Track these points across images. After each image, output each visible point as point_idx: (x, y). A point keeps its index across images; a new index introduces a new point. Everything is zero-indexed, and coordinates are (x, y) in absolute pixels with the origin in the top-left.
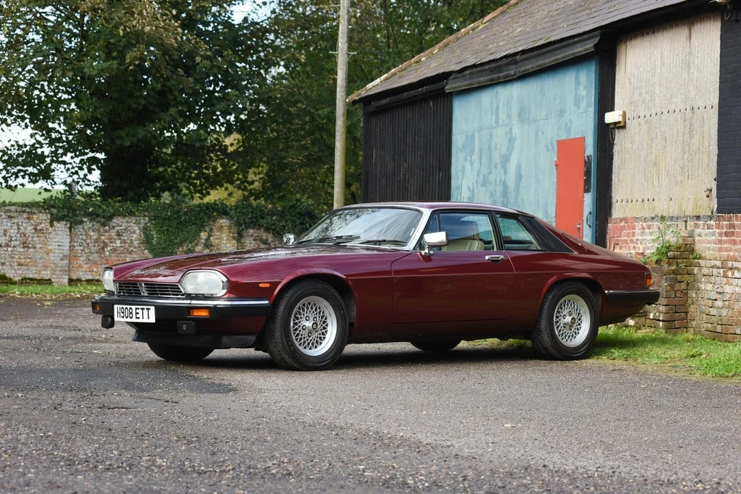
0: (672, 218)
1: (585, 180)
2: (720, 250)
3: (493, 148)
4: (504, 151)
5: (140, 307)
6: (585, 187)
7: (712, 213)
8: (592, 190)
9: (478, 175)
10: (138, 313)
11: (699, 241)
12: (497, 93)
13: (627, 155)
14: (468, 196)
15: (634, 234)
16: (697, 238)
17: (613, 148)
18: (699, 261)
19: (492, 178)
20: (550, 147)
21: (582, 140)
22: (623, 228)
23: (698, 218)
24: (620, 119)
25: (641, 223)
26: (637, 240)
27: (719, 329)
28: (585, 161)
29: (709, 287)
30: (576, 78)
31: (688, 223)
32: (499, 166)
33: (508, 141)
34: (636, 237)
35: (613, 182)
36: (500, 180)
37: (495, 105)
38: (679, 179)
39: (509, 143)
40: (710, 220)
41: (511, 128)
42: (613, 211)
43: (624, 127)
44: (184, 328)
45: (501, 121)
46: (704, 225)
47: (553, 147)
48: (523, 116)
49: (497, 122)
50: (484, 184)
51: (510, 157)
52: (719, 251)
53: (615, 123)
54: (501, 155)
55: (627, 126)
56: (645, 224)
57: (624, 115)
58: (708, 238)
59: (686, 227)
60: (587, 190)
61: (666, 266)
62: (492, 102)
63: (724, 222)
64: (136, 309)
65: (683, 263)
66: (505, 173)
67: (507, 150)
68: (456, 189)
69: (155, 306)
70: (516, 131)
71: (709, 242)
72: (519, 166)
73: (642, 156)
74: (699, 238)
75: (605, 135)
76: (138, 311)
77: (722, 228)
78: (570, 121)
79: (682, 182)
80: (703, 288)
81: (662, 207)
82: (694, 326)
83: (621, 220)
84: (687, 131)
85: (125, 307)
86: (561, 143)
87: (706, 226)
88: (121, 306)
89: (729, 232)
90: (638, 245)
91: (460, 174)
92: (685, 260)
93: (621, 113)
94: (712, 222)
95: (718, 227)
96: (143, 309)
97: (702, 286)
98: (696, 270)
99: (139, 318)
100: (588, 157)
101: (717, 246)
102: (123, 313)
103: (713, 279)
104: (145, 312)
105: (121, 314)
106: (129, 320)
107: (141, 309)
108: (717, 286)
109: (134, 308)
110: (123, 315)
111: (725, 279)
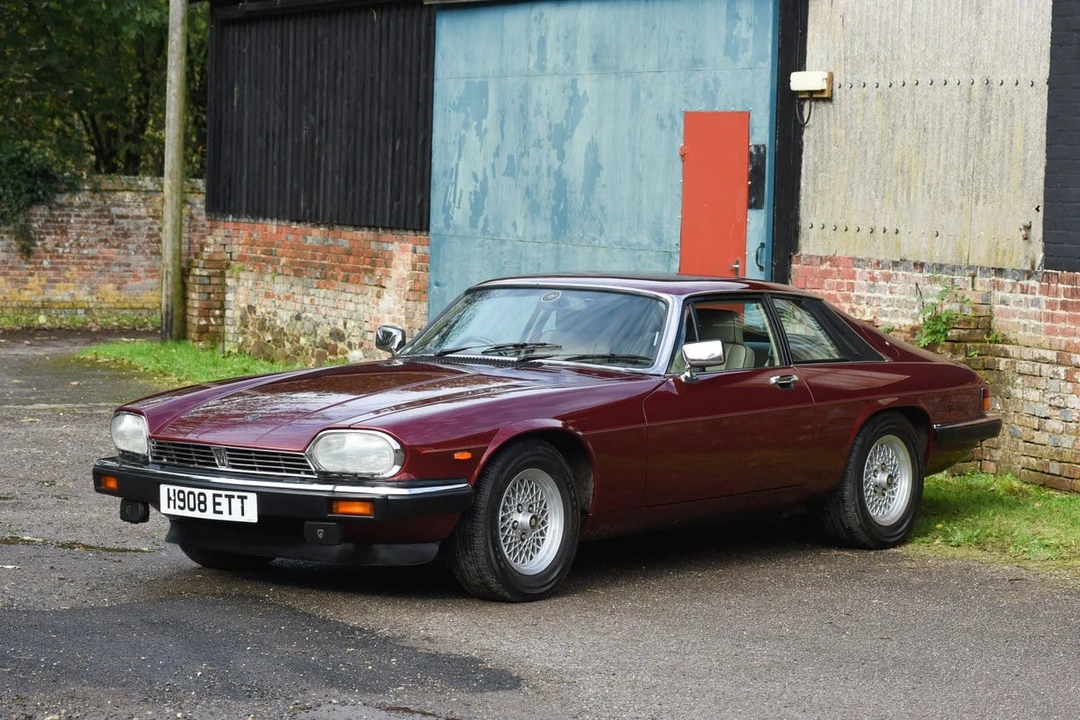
0: (940, 267)
1: (750, 187)
2: (1050, 331)
3: (532, 112)
4: (558, 118)
5: (223, 493)
6: (750, 197)
7: (1033, 267)
8: (766, 205)
9: (497, 154)
10: (219, 504)
11: (1002, 313)
12: (541, 15)
13: (834, 148)
14: (472, 189)
15: (851, 287)
16: (997, 307)
17: (802, 133)
18: (1007, 347)
19: (529, 163)
20: (667, 122)
21: (744, 117)
22: (826, 274)
23: (1000, 271)
24: (824, 86)
25: (868, 270)
26: (860, 298)
27: (1055, 468)
28: (750, 154)
29: (1034, 395)
30: (728, 7)
31: (978, 279)
32: (546, 144)
33: (567, 101)
34: (856, 293)
35: (803, 192)
36: (549, 168)
37: (535, 38)
38: (956, 201)
39: (570, 105)
40: (1028, 278)
41: (574, 81)
42: (802, 241)
43: (829, 99)
44: (320, 536)
45: (550, 65)
46: (1014, 286)
47: (674, 124)
48: (601, 61)
49: (541, 66)
50: (511, 171)
51: (573, 131)
52: (1048, 334)
53: (811, 92)
54: (550, 126)
55: (837, 97)
56: (877, 272)
57: (830, 79)
58: (1023, 309)
59: (973, 285)
60: (755, 205)
61: (949, 355)
62: (528, 30)
63: (1060, 285)
64: (215, 496)
65: (975, 349)
66: (561, 156)
67: (566, 117)
68: (445, 174)
69: (257, 493)
70: (587, 84)
71: (1026, 316)
72: (593, 149)
73: (871, 154)
74: (1003, 306)
75: (789, 110)
76: (218, 500)
77: (1056, 294)
78: (716, 81)
79: (962, 207)
80: (1020, 396)
81: (916, 246)
82: (998, 459)
83: (823, 260)
84: (976, 117)
85: (186, 490)
86: (691, 119)
87: (1018, 287)
88: (178, 488)
89: (1072, 303)
90: (861, 308)
91: (453, 149)
92: (978, 345)
93: (826, 75)
94: (1033, 283)
95: (1046, 291)
96: (230, 497)
97: (1018, 392)
98: (1003, 363)
99: (221, 513)
100: (757, 147)
101: (1043, 324)
102: (183, 500)
103: (1042, 383)
104: (236, 503)
105: (178, 503)
106: (197, 514)
107: (226, 496)
108: (1052, 395)
109: (209, 493)
110: (182, 504)
111: (1070, 385)
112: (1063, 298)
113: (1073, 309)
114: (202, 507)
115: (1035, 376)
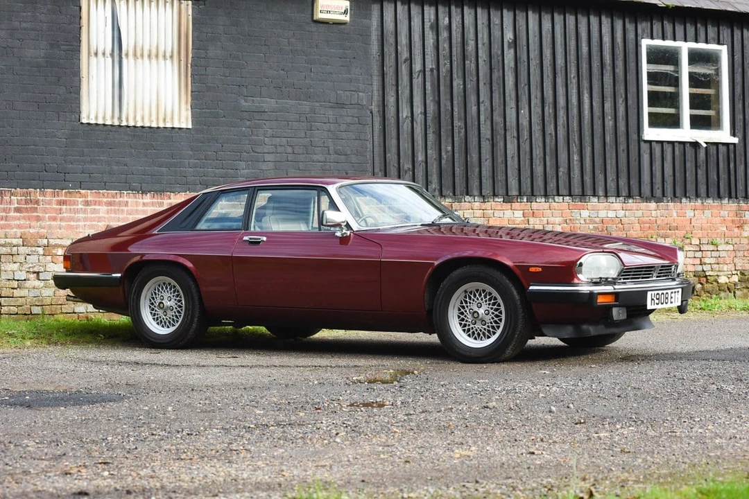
10: (672, 298)
63: (13, 197)
64: (672, 293)
77: (10, 203)
88: (656, 292)
89: (26, 208)
103: (21, 258)
105: (656, 302)
106: (664, 306)
108: (31, 265)
111: (49, 258)
112: (16, 205)
113: (27, 212)
115: (12, 255)
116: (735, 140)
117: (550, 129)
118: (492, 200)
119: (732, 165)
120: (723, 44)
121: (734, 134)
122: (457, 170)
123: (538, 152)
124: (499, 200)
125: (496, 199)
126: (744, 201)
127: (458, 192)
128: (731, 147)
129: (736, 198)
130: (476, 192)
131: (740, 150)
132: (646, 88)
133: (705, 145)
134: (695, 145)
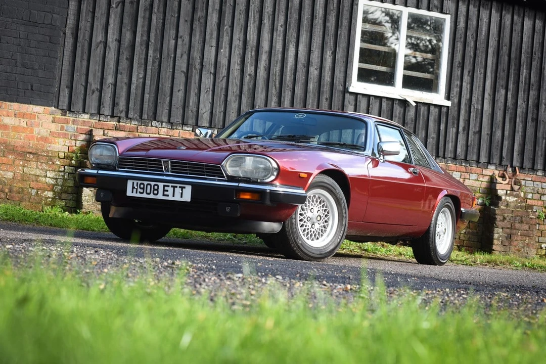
5: (170, 185)
10: (167, 191)
64: (164, 186)
76: (166, 188)
85: (146, 183)
88: (140, 182)
96: (174, 187)
99: (168, 196)
102: (143, 189)
104: (178, 190)
105: (139, 190)
106: (152, 196)
107: (172, 186)
109: (161, 185)
110: (142, 191)
114: (156, 192)
116: (448, 103)
117: (250, 69)
118: (180, 128)
119: (442, 127)
120: (447, 14)
121: (448, 98)
122: (147, 96)
123: (234, 89)
124: (188, 129)
125: (185, 128)
126: (452, 162)
127: (145, 116)
128: (444, 110)
129: (444, 157)
130: (165, 119)
131: (452, 113)
132: (358, 44)
133: (414, 104)
134: (404, 103)
